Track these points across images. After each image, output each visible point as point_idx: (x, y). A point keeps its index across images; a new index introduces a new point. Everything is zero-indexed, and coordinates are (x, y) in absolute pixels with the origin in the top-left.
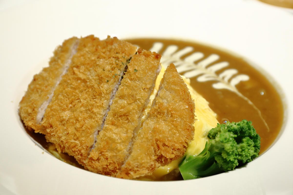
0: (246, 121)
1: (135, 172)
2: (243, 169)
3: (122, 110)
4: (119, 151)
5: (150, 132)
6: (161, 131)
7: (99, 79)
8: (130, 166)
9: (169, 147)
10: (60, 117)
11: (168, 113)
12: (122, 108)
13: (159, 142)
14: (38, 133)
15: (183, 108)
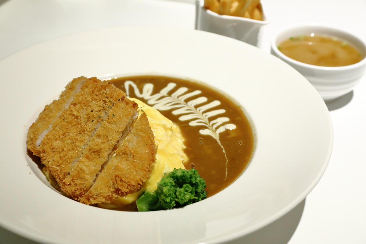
1: (95, 199)
2: (180, 210)
3: (95, 147)
4: (86, 180)
5: (113, 168)
6: (120, 168)
8: (91, 194)
9: (125, 183)
10: (52, 145)
11: (131, 154)
12: (97, 145)
13: (117, 177)
14: (35, 156)
15: (144, 151)
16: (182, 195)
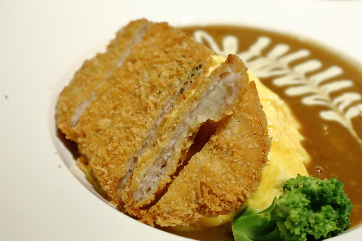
0: (335, 181)
5: (197, 170)
6: (210, 172)
8: (159, 210)
10: (96, 125)
11: (228, 150)
13: (204, 186)
14: (69, 140)
15: (250, 146)
16: (321, 224)
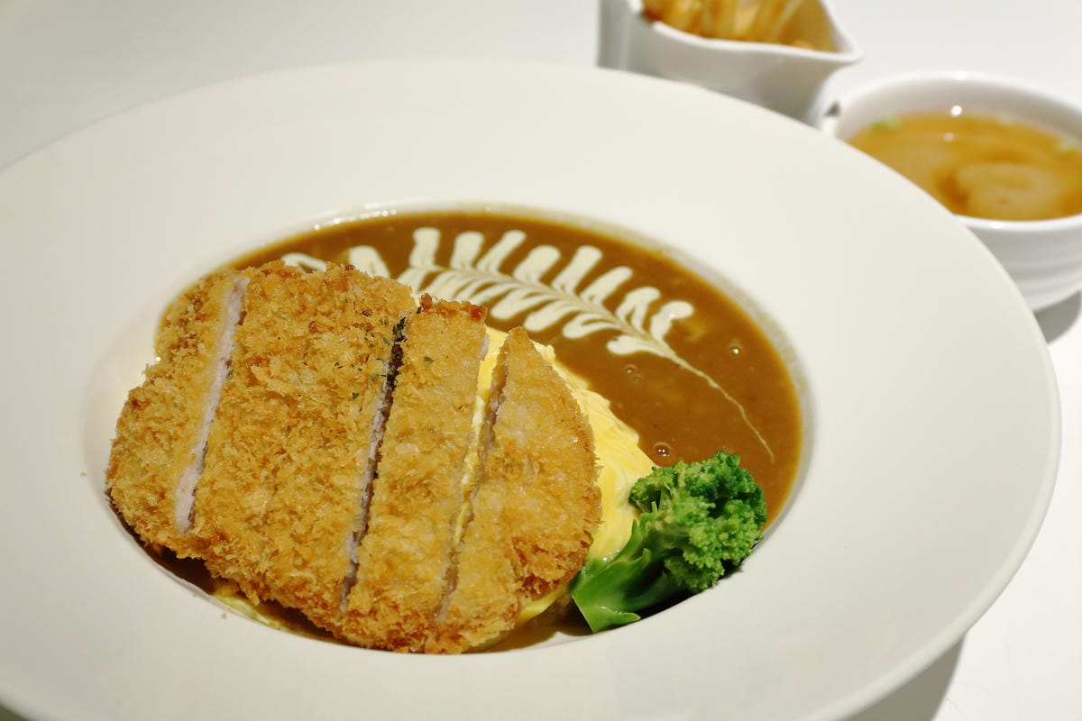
0: (724, 457)
1: (474, 630)
3: (412, 472)
4: (422, 582)
5: (495, 520)
6: (522, 514)
7: (328, 391)
8: (457, 617)
9: (547, 552)
10: (242, 509)
11: (530, 462)
12: (412, 465)
13: (521, 543)
15: (566, 445)
16: (741, 536)
